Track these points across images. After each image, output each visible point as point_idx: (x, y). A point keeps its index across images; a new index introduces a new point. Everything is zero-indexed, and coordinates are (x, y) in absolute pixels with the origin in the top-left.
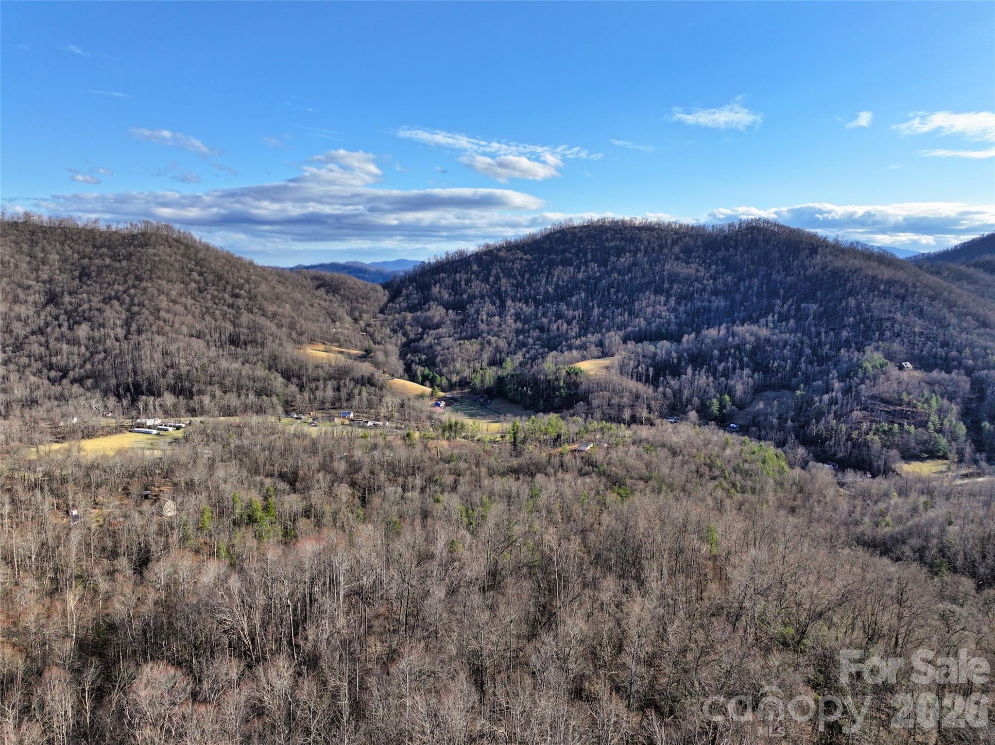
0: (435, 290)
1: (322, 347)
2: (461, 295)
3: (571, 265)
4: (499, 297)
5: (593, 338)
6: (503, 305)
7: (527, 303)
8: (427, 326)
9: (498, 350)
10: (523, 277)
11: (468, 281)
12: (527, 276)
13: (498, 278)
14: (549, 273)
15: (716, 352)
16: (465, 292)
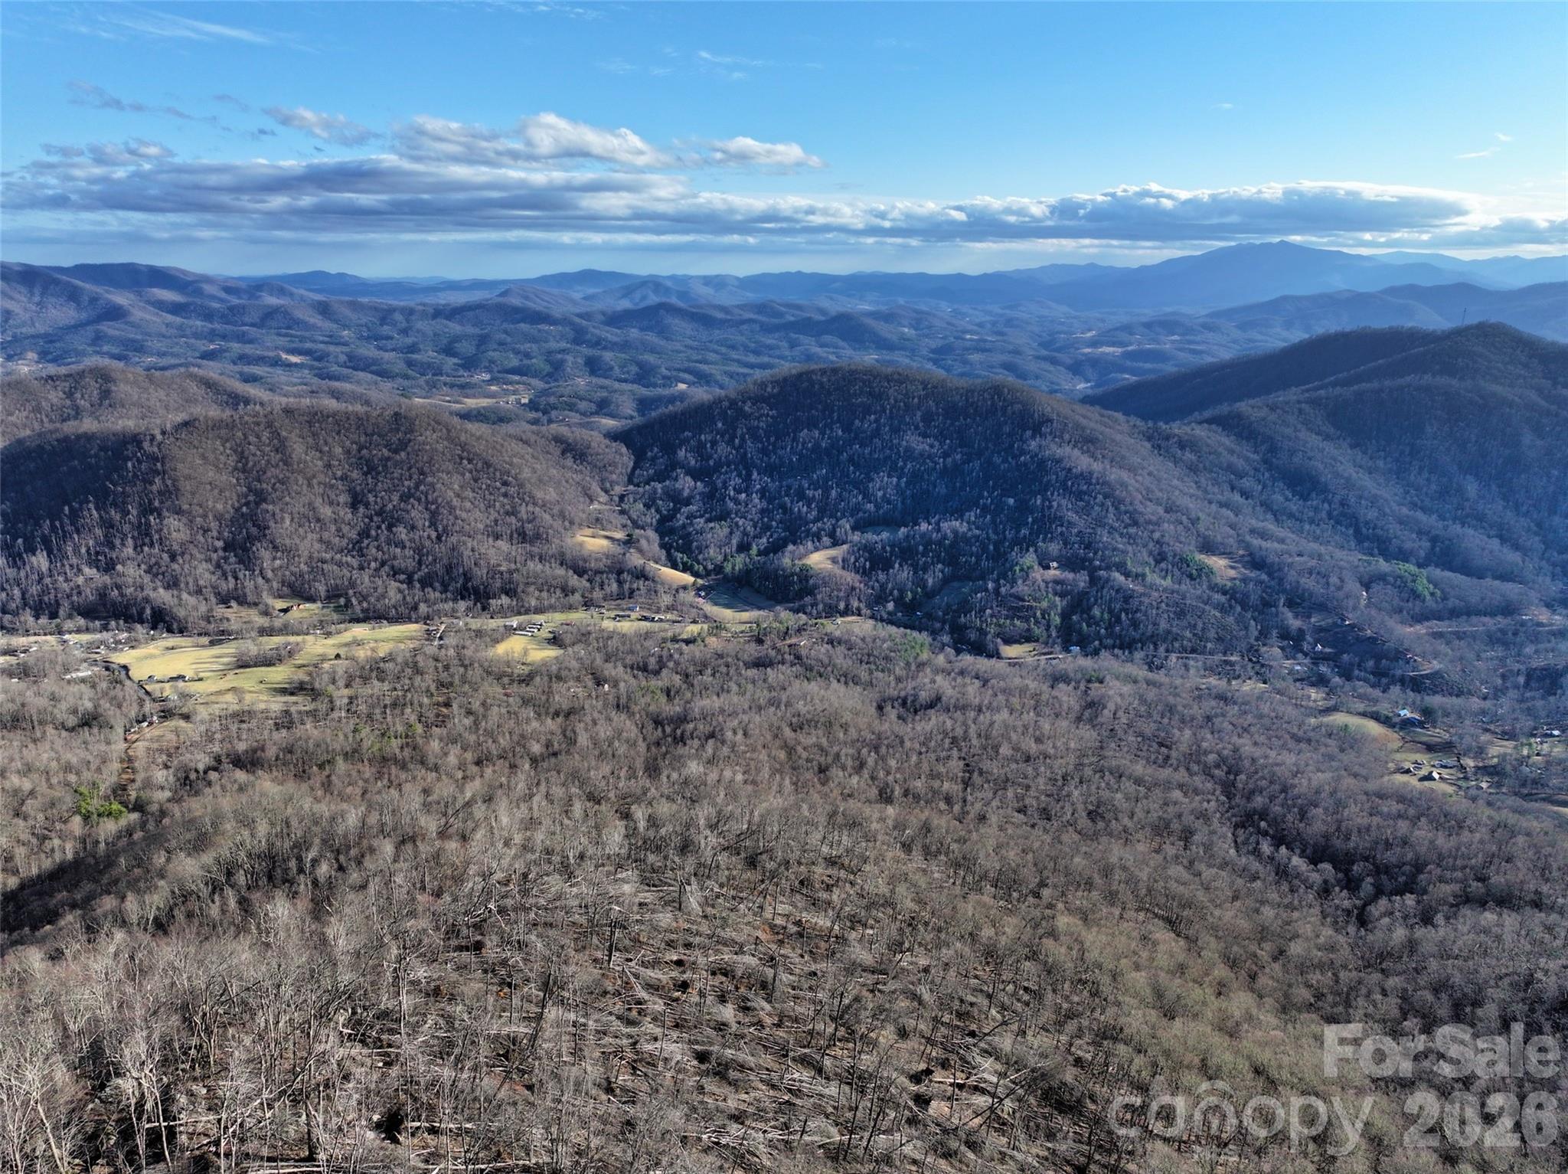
0: (681, 453)
1: (589, 531)
2: (707, 460)
3: (816, 426)
4: (745, 465)
5: (828, 523)
6: (749, 475)
7: (771, 476)
8: (678, 500)
9: (745, 534)
10: (768, 440)
11: (714, 443)
12: (772, 439)
13: (743, 439)
14: (794, 439)
15: (921, 548)
16: (710, 457)
